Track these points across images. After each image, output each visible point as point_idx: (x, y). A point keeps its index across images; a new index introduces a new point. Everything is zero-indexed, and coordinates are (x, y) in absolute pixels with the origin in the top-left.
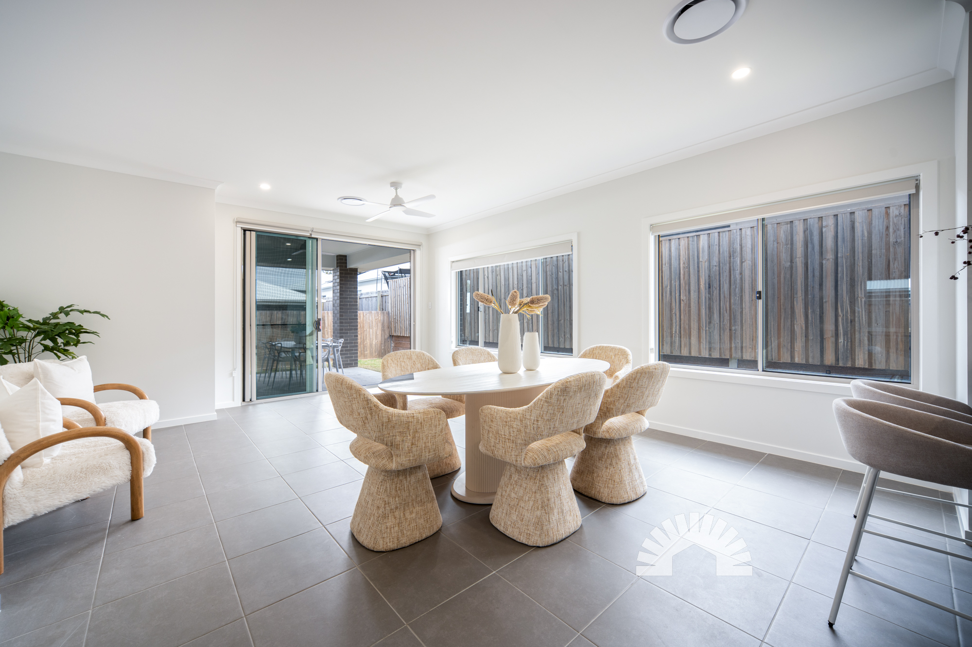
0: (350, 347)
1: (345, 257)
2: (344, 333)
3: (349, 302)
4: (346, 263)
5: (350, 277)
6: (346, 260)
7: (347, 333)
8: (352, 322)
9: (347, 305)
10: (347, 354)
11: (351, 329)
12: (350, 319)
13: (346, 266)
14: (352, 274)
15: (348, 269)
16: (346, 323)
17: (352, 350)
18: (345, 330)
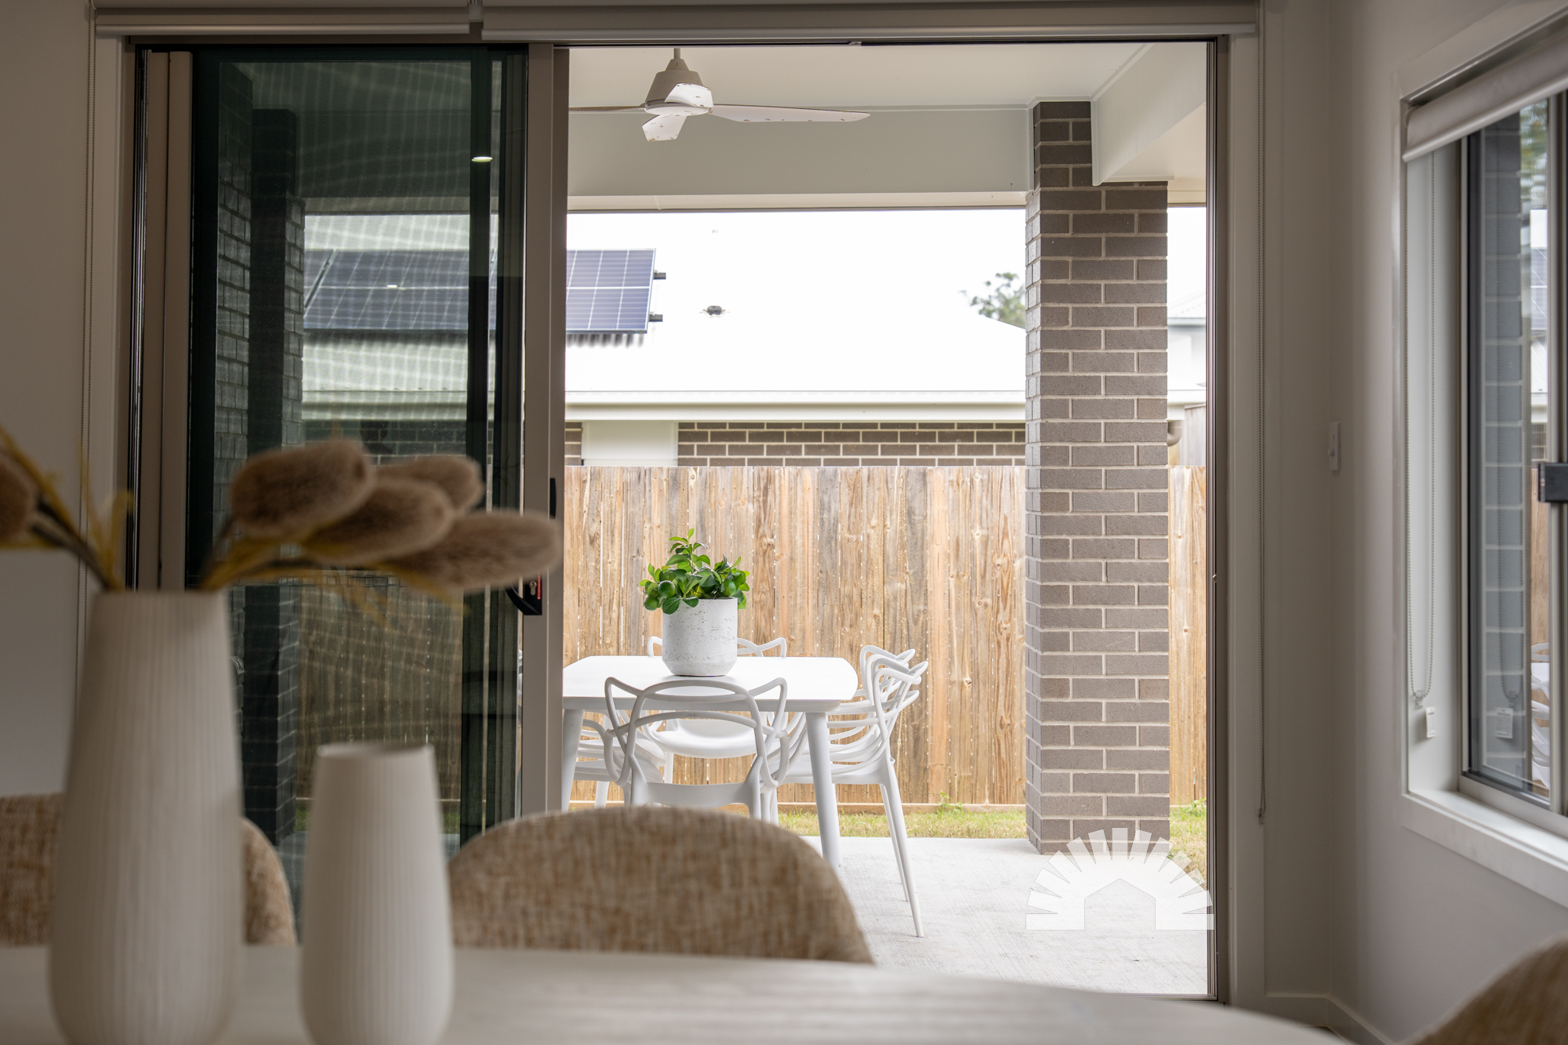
0: (1115, 712)
1: (1082, 109)
2: (1069, 619)
3: (1103, 408)
4: (1086, 154)
5: (1114, 247)
6: (1085, 131)
7: (1093, 620)
8: (1126, 549)
9: (1090, 433)
10: (1094, 759)
11: (1119, 596)
12: (1113, 526)
13: (1086, 176)
14: (1124, 222)
15: (1096, 194)
16: (1082, 549)
17: (1127, 736)
18: (1081, 596)
